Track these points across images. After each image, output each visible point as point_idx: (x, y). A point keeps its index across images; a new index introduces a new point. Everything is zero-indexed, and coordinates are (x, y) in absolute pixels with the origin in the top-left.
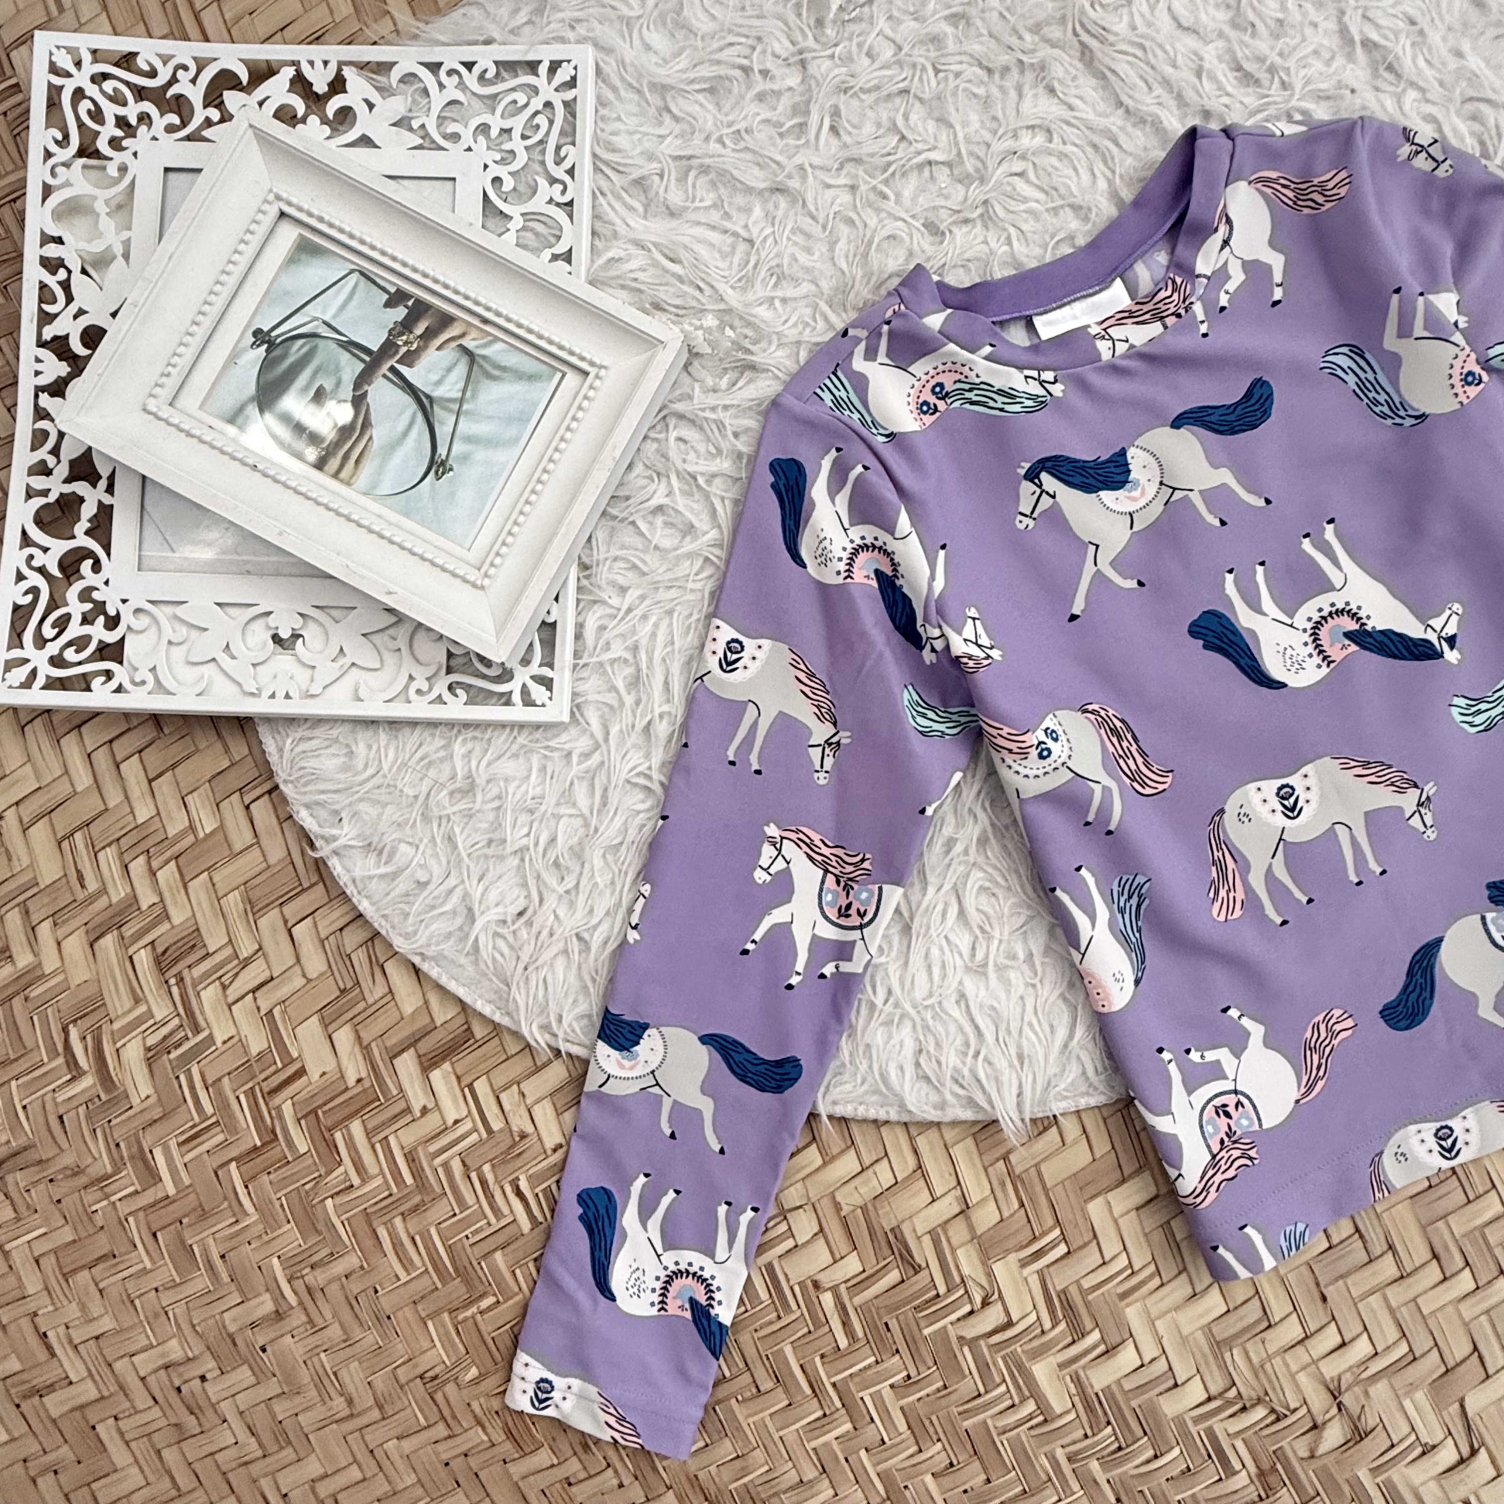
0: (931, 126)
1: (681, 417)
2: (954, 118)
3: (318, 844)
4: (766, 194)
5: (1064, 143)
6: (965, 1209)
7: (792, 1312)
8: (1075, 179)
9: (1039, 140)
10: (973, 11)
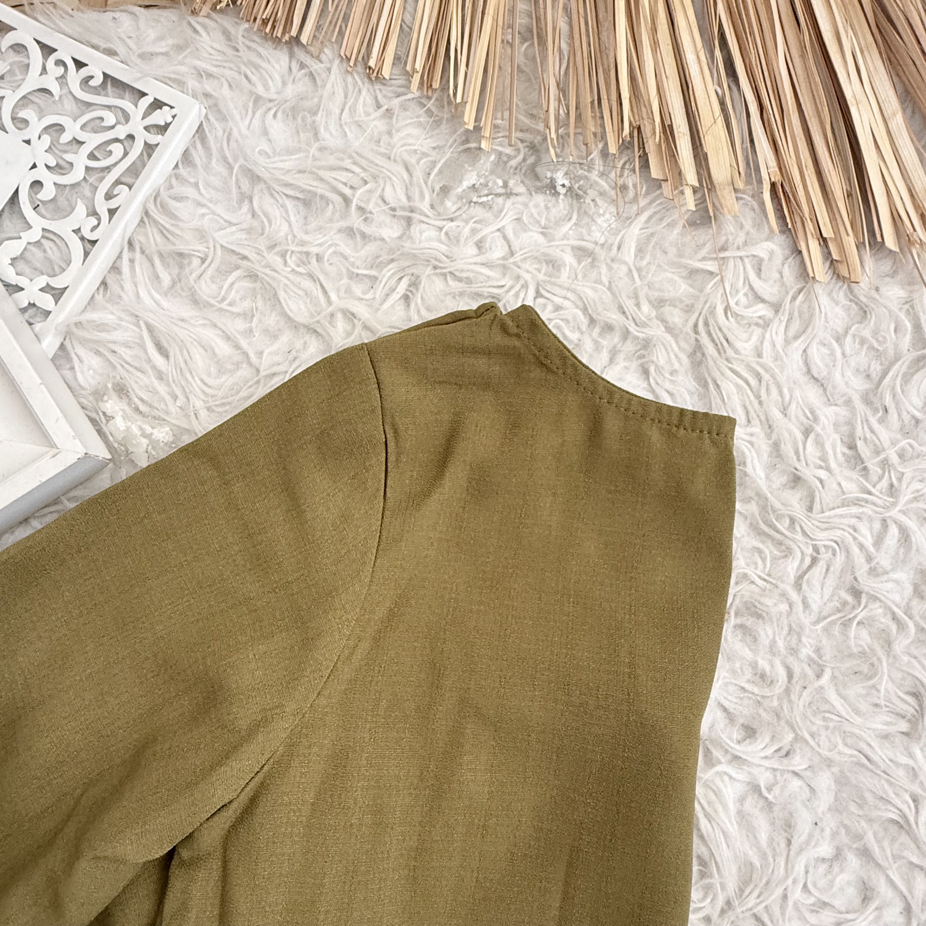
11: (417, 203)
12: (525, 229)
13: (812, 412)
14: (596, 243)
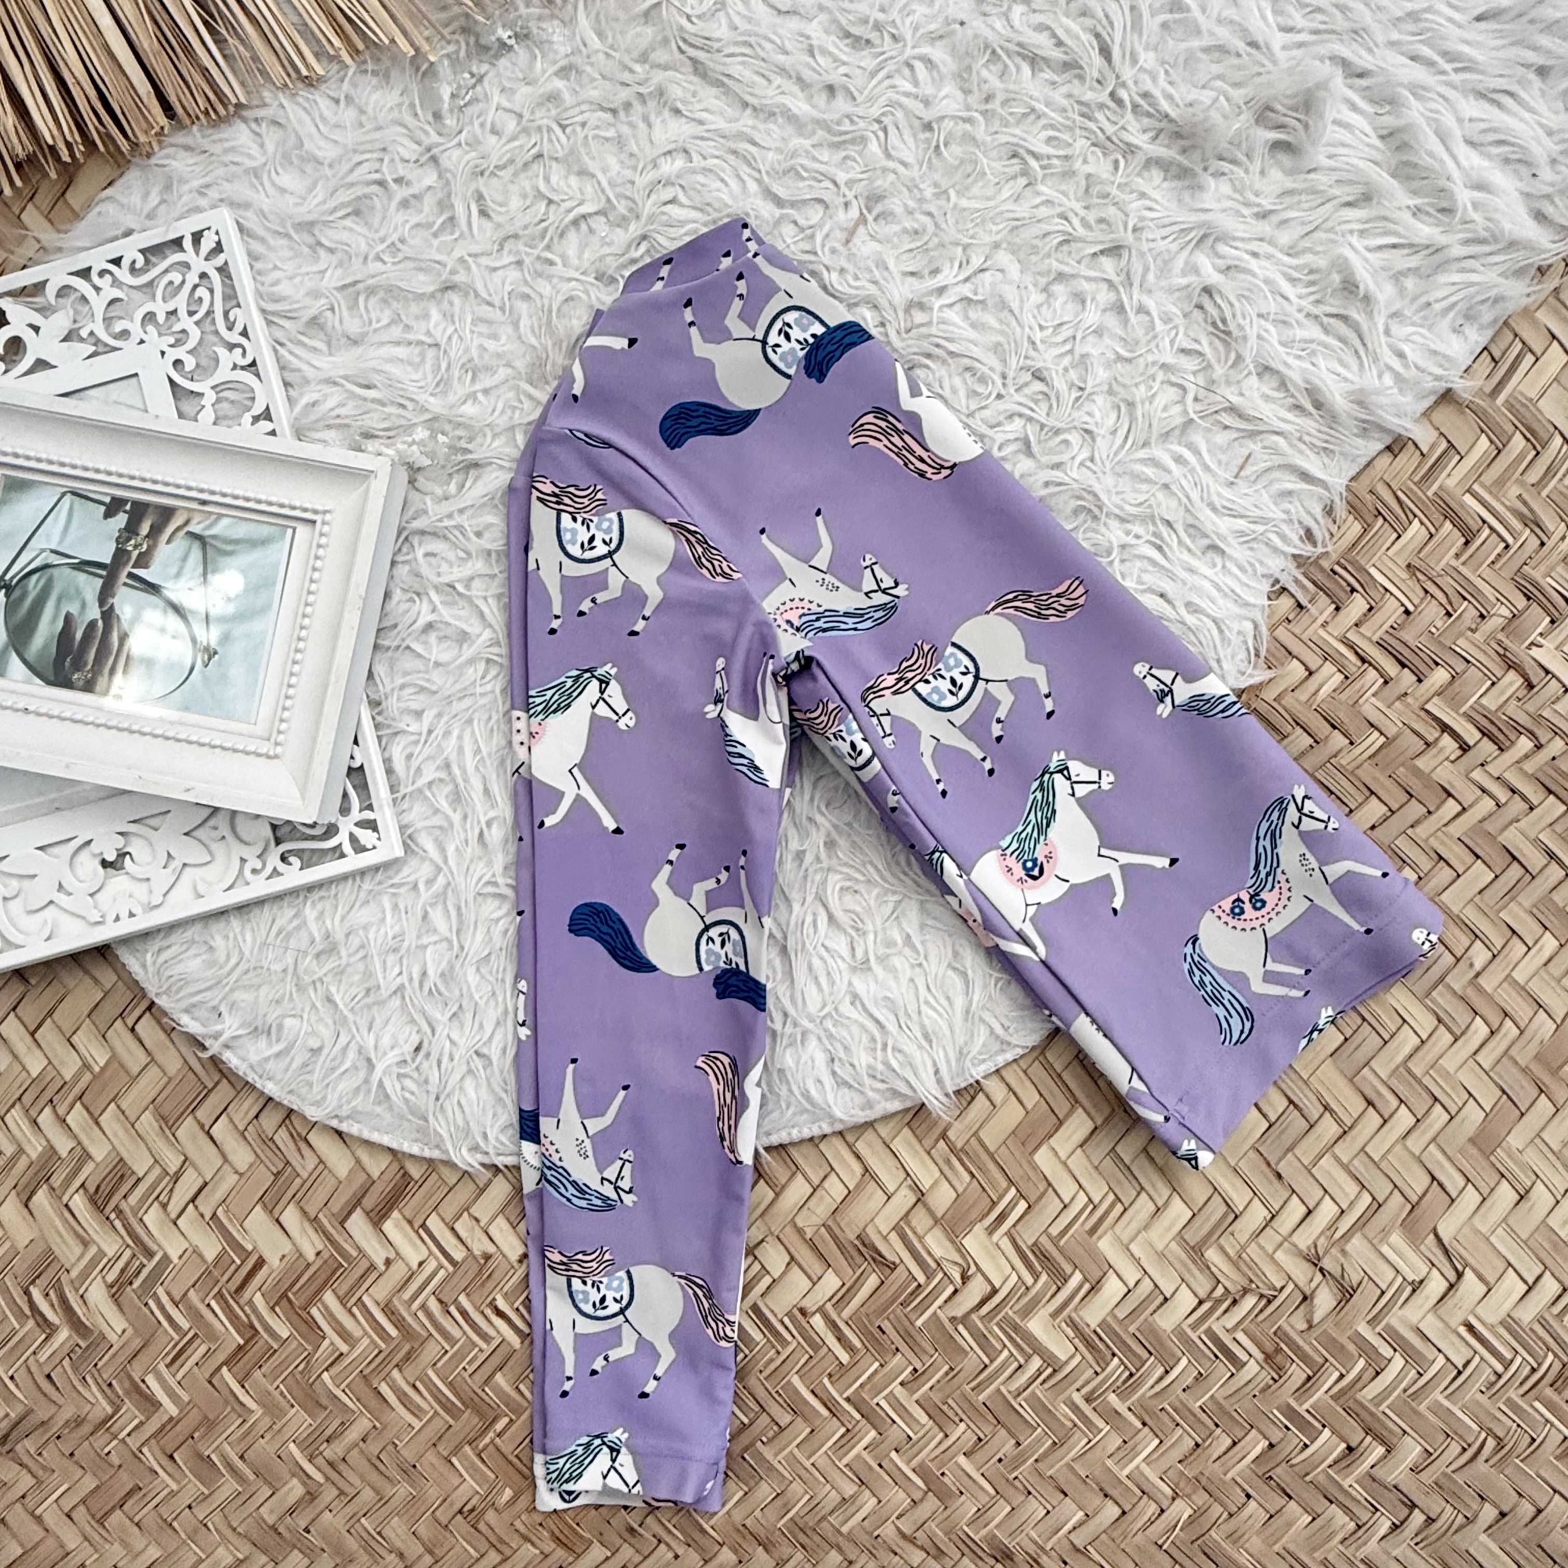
0: (574, 180)
1: (423, 533)
2: (593, 167)
3: (207, 1044)
4: (439, 295)
5: (705, 158)
6: (921, 1197)
7: (789, 1343)
8: (725, 189)
9: (680, 162)
10: (578, 60)
11: (427, 142)
12: (513, 91)
13: (802, 35)
14: (567, 56)
